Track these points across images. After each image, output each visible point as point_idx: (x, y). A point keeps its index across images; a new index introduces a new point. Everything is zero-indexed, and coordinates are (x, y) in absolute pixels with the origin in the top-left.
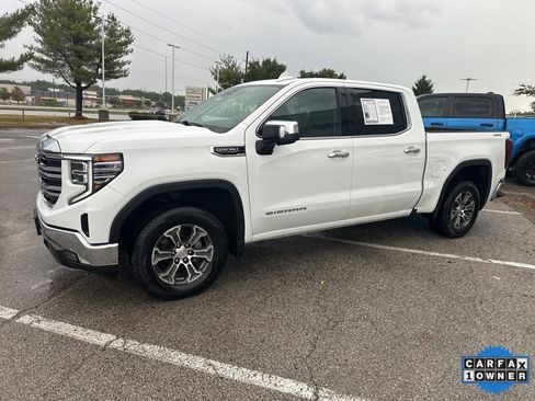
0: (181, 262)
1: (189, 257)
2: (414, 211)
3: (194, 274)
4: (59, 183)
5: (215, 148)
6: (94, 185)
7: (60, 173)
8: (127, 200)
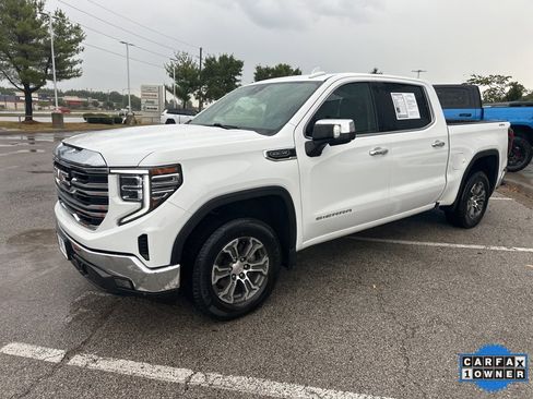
0: (238, 278)
1: (245, 272)
2: (437, 204)
3: (251, 290)
4: (105, 201)
5: (268, 153)
6: (151, 201)
7: (107, 190)
8: (190, 216)
